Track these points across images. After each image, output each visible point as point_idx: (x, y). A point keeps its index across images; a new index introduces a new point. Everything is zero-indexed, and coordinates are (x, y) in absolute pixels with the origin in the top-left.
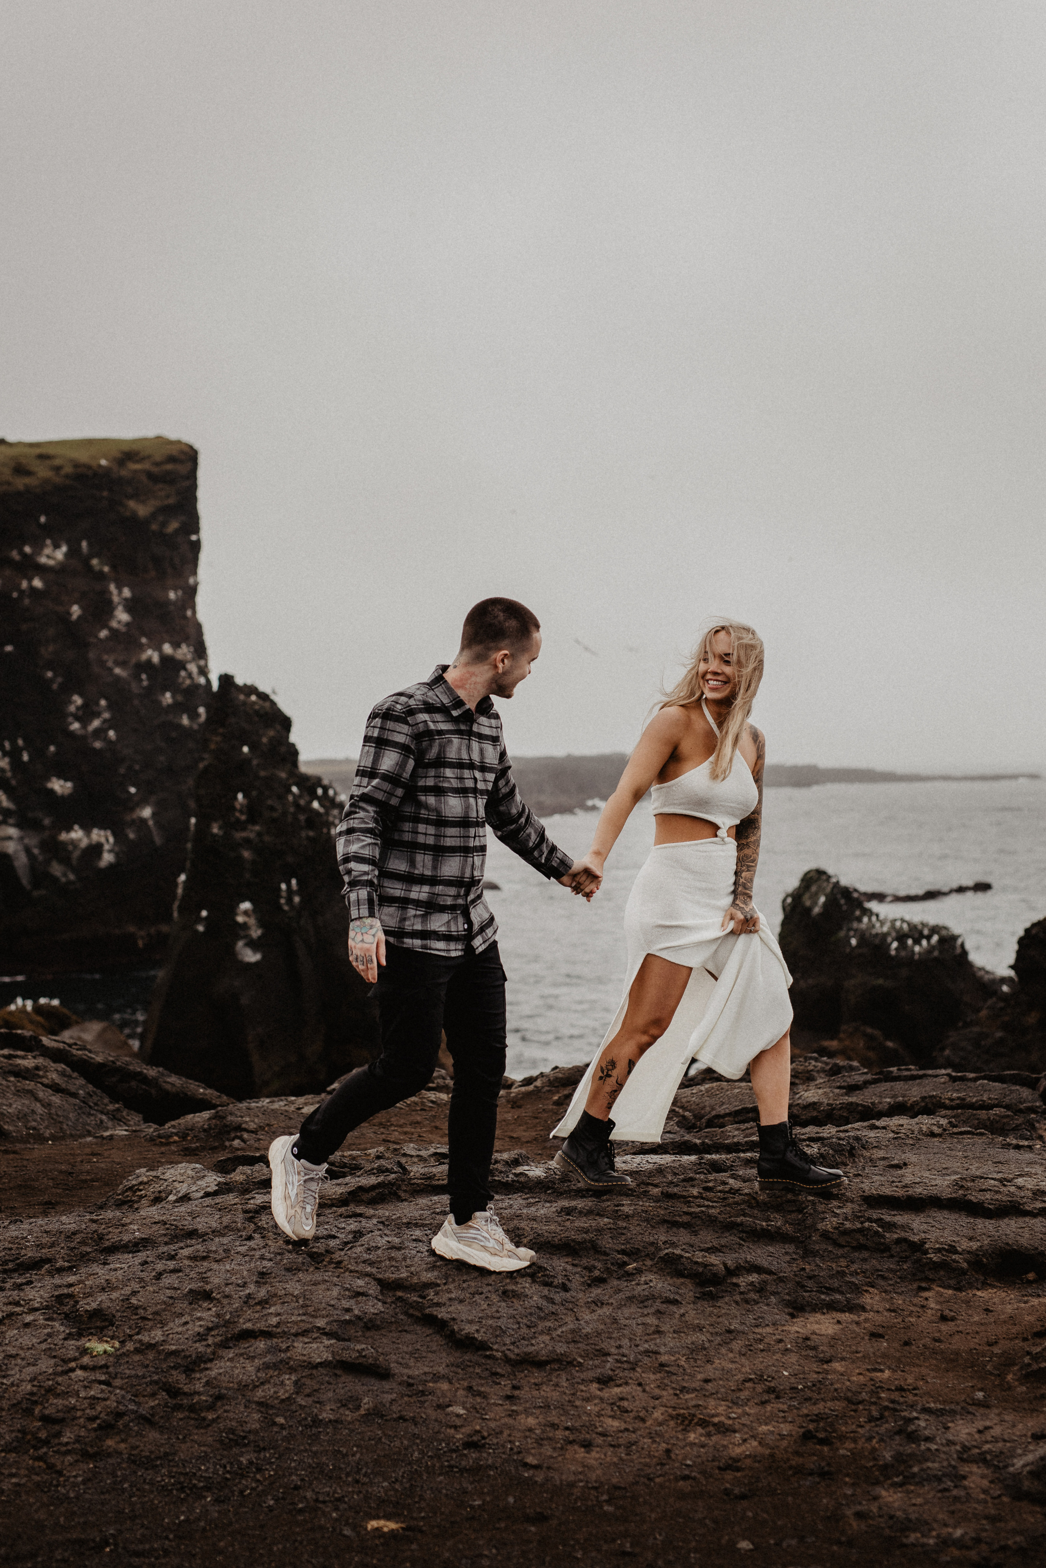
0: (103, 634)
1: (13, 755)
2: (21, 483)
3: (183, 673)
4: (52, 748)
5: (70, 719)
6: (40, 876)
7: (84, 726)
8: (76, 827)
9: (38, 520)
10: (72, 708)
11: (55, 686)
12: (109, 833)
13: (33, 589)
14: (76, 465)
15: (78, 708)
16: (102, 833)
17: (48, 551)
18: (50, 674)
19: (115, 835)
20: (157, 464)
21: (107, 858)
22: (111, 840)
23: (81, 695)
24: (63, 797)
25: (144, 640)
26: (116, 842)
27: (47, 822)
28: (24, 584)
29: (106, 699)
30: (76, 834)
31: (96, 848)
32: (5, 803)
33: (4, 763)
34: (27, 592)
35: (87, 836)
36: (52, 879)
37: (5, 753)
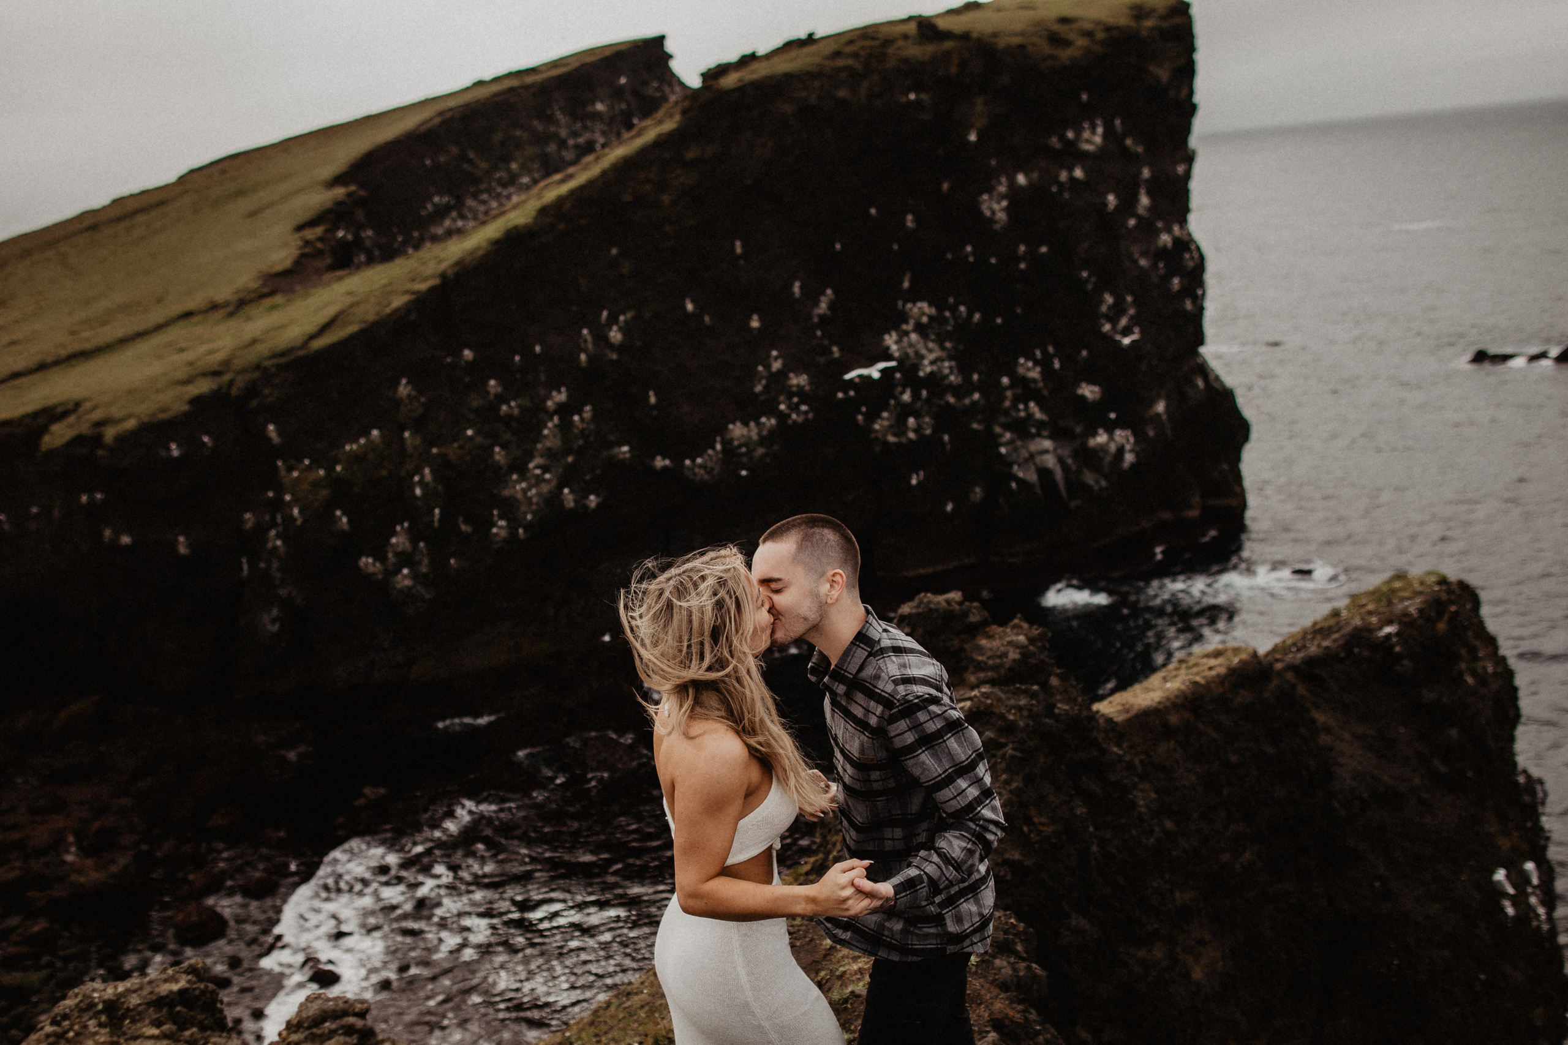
0: (1132, 222)
1: (1045, 364)
2: (1064, 56)
4: (1084, 353)
5: (1103, 321)
6: (1075, 486)
7: (1114, 325)
8: (1101, 431)
9: (1079, 100)
10: (1104, 309)
11: (1090, 287)
12: (1128, 433)
13: (1073, 180)
15: (1109, 308)
16: (1123, 434)
17: (1087, 134)
18: (1085, 274)
19: (1135, 434)
21: (1129, 458)
22: (1132, 440)
23: (1112, 294)
24: (1091, 402)
25: (1160, 225)
26: (1136, 442)
27: (1078, 430)
28: (1063, 175)
29: (1132, 294)
30: (1102, 438)
31: (1121, 451)
32: (1038, 415)
33: (1035, 374)
34: (1067, 186)
35: (1111, 438)
36: (1086, 488)
37: (1036, 363)
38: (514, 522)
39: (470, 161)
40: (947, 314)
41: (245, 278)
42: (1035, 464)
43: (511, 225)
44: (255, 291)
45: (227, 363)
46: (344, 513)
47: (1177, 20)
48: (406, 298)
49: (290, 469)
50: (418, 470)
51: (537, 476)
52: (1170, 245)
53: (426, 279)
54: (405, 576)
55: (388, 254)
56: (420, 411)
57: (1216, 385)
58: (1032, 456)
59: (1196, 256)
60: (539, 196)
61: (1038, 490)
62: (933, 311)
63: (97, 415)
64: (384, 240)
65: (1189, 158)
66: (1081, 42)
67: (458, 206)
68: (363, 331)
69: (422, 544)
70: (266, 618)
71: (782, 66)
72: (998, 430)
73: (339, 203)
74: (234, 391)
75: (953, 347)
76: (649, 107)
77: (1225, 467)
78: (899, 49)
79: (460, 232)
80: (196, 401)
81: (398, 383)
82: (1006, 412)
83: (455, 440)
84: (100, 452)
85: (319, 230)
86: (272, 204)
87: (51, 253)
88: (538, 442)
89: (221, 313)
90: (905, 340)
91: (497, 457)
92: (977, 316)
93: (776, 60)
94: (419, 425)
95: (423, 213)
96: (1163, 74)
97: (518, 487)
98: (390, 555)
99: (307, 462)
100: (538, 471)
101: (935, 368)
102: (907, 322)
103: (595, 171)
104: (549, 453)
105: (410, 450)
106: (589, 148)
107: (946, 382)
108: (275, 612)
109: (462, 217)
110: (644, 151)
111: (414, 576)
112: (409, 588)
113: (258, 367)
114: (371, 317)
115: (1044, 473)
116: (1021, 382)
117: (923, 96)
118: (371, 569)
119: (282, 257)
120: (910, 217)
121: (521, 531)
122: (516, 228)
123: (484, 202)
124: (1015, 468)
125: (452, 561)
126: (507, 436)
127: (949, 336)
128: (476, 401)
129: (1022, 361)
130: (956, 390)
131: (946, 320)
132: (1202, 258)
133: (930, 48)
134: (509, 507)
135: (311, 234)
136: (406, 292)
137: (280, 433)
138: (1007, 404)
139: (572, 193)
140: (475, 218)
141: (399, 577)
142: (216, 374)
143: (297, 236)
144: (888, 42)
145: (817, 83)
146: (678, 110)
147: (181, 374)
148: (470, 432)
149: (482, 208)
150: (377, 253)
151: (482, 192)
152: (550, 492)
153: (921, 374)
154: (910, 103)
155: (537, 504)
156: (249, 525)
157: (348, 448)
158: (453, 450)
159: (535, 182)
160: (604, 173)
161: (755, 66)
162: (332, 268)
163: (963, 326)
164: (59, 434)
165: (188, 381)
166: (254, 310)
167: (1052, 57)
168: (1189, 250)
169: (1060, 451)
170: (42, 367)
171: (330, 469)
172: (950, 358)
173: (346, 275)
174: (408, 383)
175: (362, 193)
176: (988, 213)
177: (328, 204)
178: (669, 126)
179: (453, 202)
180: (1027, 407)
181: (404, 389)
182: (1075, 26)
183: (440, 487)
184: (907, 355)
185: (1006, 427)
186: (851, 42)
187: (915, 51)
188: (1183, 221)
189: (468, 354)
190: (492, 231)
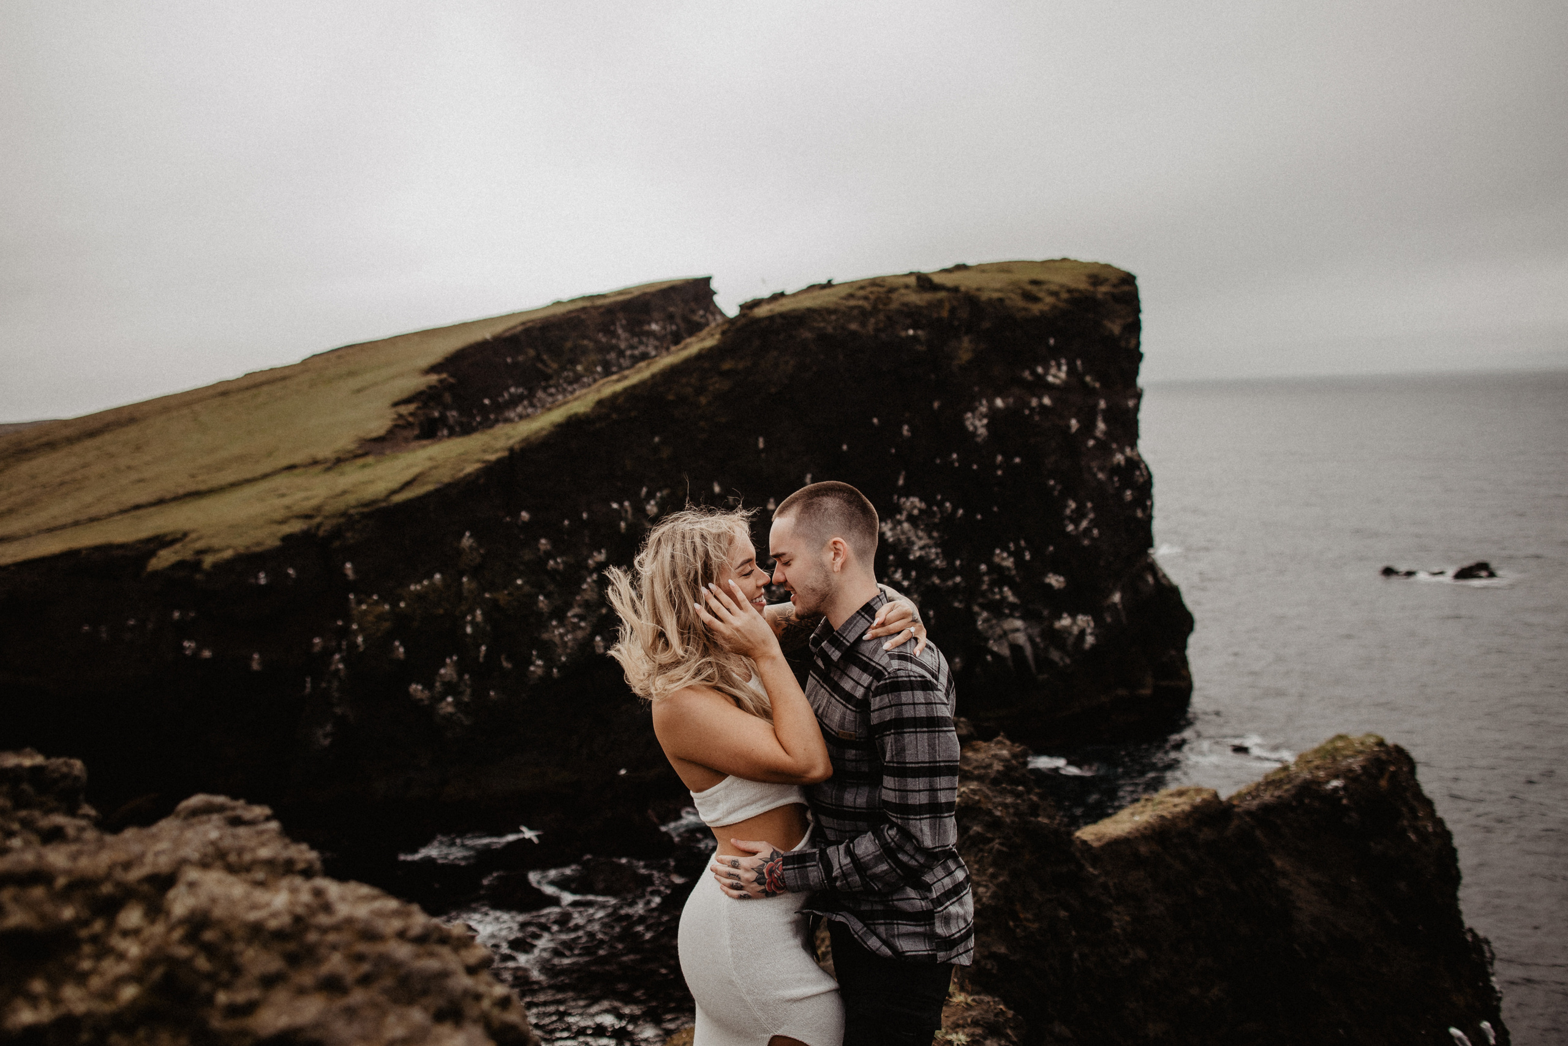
0: (1091, 443)
1: (1017, 555)
2: (1036, 308)
3: (1138, 473)
6: (1043, 661)
7: (1077, 525)
8: (1065, 615)
9: (1047, 343)
10: (1068, 512)
11: (1056, 493)
12: (1090, 618)
13: (1042, 406)
14: (1070, 291)
15: (1072, 511)
16: (1085, 618)
17: (1053, 371)
18: (1052, 483)
19: (1095, 620)
20: (1114, 286)
21: (1090, 640)
22: (1092, 624)
23: (1075, 501)
24: (1059, 590)
25: (1114, 446)
26: (1096, 626)
27: (1046, 613)
28: (1034, 402)
29: (1092, 501)
30: (1066, 621)
31: (1082, 633)
32: (1011, 598)
33: (1009, 563)
34: (1038, 410)
35: (1074, 622)
36: (1052, 663)
37: (1010, 554)
38: (549, 663)
39: (543, 361)
40: (935, 508)
41: (345, 441)
42: (1008, 640)
43: (572, 412)
44: (350, 452)
45: (318, 509)
46: (402, 644)
47: (1126, 288)
48: (478, 466)
49: (359, 602)
50: (472, 611)
51: (574, 623)
52: (1123, 463)
53: (496, 451)
54: (449, 704)
55: (466, 430)
56: (478, 560)
57: (1164, 581)
58: (1005, 633)
59: (1145, 473)
60: (599, 391)
61: (1010, 663)
62: (923, 506)
63: (199, 545)
64: (464, 420)
65: (1138, 395)
66: (1049, 300)
67: (530, 396)
68: (437, 491)
69: (467, 677)
70: (320, 732)
71: (807, 302)
72: (976, 609)
73: (431, 387)
74: (321, 533)
75: (941, 537)
76: (694, 328)
77: (1173, 653)
78: (903, 295)
79: (528, 416)
80: (287, 539)
81: (462, 535)
82: (983, 594)
83: (505, 588)
84: (198, 576)
85: (412, 407)
86: (375, 384)
87: (185, 411)
88: (578, 593)
89: (320, 467)
90: (899, 528)
91: (541, 605)
92: (961, 512)
93: (801, 297)
94: (475, 572)
95: (500, 400)
96: (1116, 328)
97: (556, 632)
98: (438, 684)
99: (375, 597)
100: (575, 620)
101: (923, 553)
102: (901, 513)
103: (646, 374)
104: (587, 605)
105: (466, 593)
106: (645, 356)
107: (933, 565)
108: (329, 728)
109: (532, 405)
110: (687, 361)
111: (457, 704)
112: (451, 714)
113: (344, 514)
114: (446, 480)
115: (1016, 648)
116: (996, 569)
117: (920, 332)
118: (419, 695)
119: (378, 426)
120: (906, 427)
121: (555, 670)
122: (576, 415)
123: (551, 395)
124: (991, 642)
125: (492, 693)
126: (551, 587)
127: (935, 527)
128: (527, 555)
129: (998, 551)
130: (939, 572)
131: (934, 513)
132: (1150, 476)
133: (928, 297)
134: (547, 650)
135: (404, 410)
136: (478, 461)
137: (356, 570)
138: (985, 587)
139: (625, 390)
140: (543, 406)
141: (443, 704)
142: (307, 517)
143: (394, 410)
144: (892, 290)
145: (833, 317)
146: (719, 330)
147: (277, 516)
148: (519, 582)
149: (550, 399)
150: (457, 429)
151: (550, 386)
152: (584, 638)
153: (911, 557)
154: (909, 337)
155: (572, 649)
156: (317, 649)
157: (412, 587)
158: (503, 596)
159: (595, 381)
160: (653, 376)
161: (784, 301)
162: (418, 438)
163: (948, 520)
164: (165, 558)
165: (283, 522)
166: (348, 468)
167: (1025, 309)
168: (1139, 468)
169: (1030, 631)
170: (160, 502)
171: (394, 605)
172: (936, 546)
173: (430, 444)
174: (471, 536)
175: (451, 380)
176: (971, 428)
177: (422, 387)
178: (709, 343)
179: (526, 393)
180: (1001, 592)
181: (467, 541)
182: (1045, 287)
183: (488, 628)
184: (899, 540)
185: (983, 607)
186: (862, 288)
187: (914, 298)
188: (1133, 445)
189: (525, 515)
190: (557, 416)
